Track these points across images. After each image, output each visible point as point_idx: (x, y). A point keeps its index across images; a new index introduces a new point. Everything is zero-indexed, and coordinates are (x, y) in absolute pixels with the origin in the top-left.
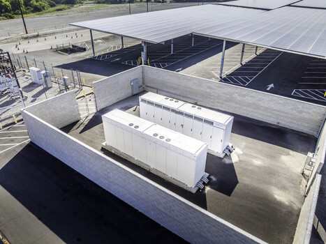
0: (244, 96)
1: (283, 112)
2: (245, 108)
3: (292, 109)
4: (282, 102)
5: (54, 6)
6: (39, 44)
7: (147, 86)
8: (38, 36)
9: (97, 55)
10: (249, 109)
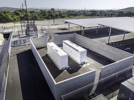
1: (116, 55)
3: (120, 54)
4: (116, 51)
5: (69, 16)
6: (55, 27)
8: (57, 24)
9: (70, 31)
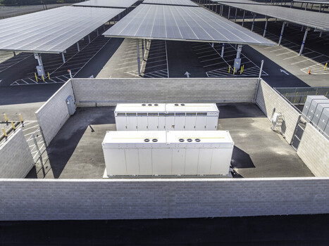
0: (193, 85)
1: (227, 91)
2: (195, 96)
3: (234, 86)
7: (80, 102)
10: (199, 96)
